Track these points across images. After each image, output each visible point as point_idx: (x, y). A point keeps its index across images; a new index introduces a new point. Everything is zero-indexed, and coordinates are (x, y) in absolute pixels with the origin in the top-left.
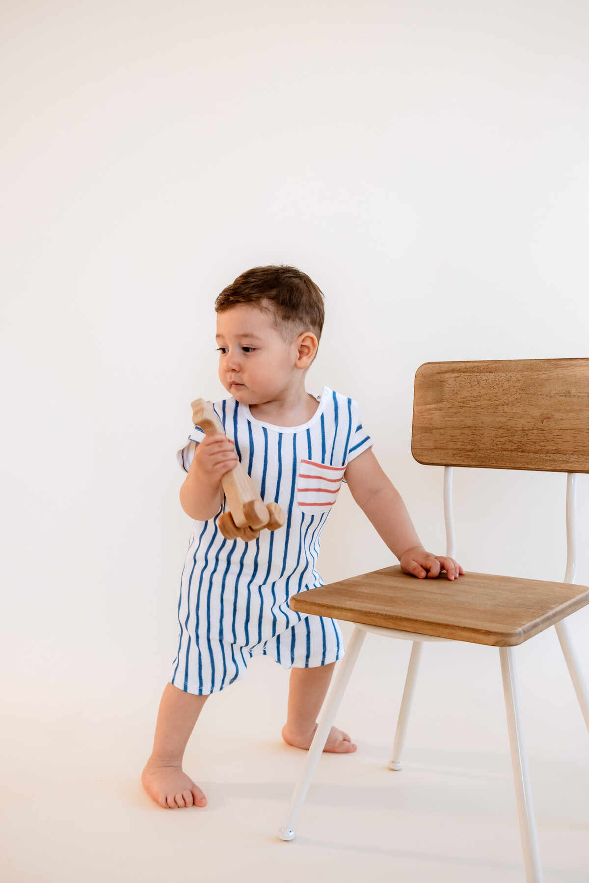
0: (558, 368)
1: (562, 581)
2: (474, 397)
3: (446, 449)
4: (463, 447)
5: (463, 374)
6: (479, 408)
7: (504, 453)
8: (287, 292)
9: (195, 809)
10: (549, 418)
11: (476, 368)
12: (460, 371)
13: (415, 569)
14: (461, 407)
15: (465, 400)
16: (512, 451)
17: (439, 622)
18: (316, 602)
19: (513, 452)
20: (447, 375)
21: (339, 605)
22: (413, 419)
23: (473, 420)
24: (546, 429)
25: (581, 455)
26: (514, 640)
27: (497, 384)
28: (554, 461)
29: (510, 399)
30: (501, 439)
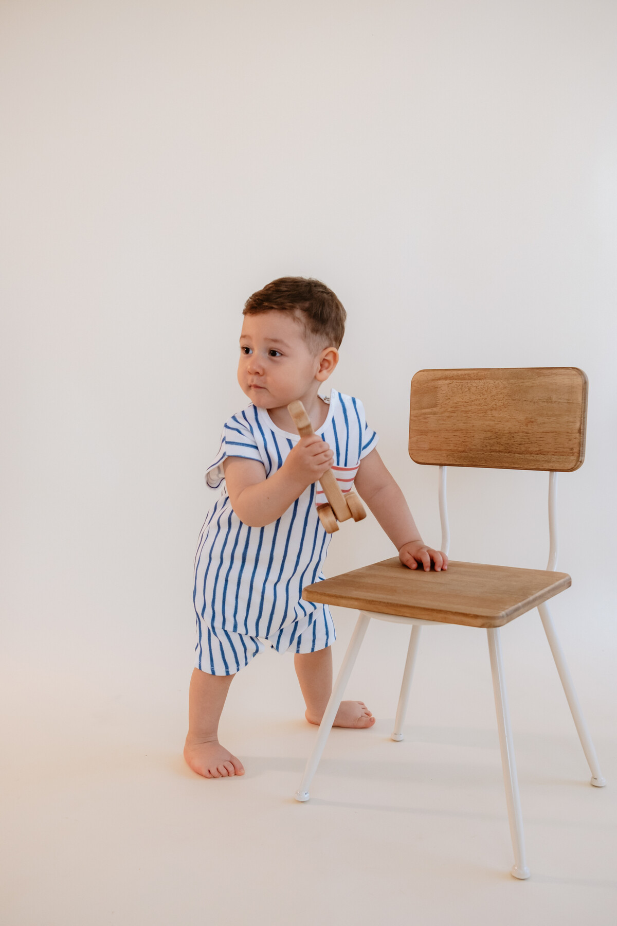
0: (541, 376)
1: (545, 569)
2: (465, 402)
3: (441, 450)
4: (456, 448)
5: (455, 381)
6: (470, 413)
7: (493, 453)
8: (320, 306)
9: (237, 777)
10: (532, 422)
11: (467, 376)
12: (452, 378)
13: (408, 561)
14: (454, 412)
15: (457, 405)
16: (499, 452)
17: (434, 608)
18: (325, 592)
19: (501, 453)
20: (440, 382)
21: (346, 595)
22: (410, 422)
23: (465, 423)
24: (530, 431)
25: (561, 455)
26: (497, 622)
27: (486, 391)
28: (537, 461)
29: (498, 404)
30: (489, 441)
